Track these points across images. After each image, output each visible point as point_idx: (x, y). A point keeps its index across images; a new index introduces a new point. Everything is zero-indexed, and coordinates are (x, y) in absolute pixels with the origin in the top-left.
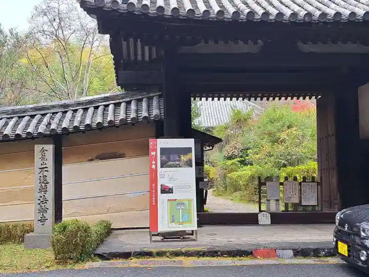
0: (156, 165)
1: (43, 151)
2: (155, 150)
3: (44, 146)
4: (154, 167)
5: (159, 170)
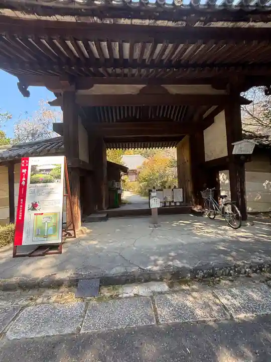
0: (26, 181)
2: (27, 168)
4: (23, 183)
5: (29, 186)
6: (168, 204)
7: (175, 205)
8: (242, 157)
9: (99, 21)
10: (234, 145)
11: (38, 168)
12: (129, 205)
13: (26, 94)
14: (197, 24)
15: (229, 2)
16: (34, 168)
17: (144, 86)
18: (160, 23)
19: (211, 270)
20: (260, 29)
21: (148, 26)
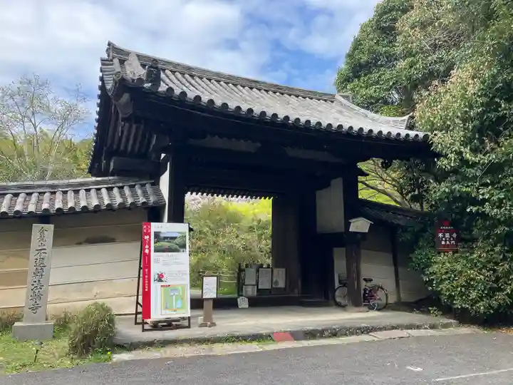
0: (149, 249)
1: (42, 231)
2: (149, 234)
3: (43, 225)
4: (147, 251)
5: (153, 254)
10: (350, 223)
11: (162, 236)
16: (157, 235)
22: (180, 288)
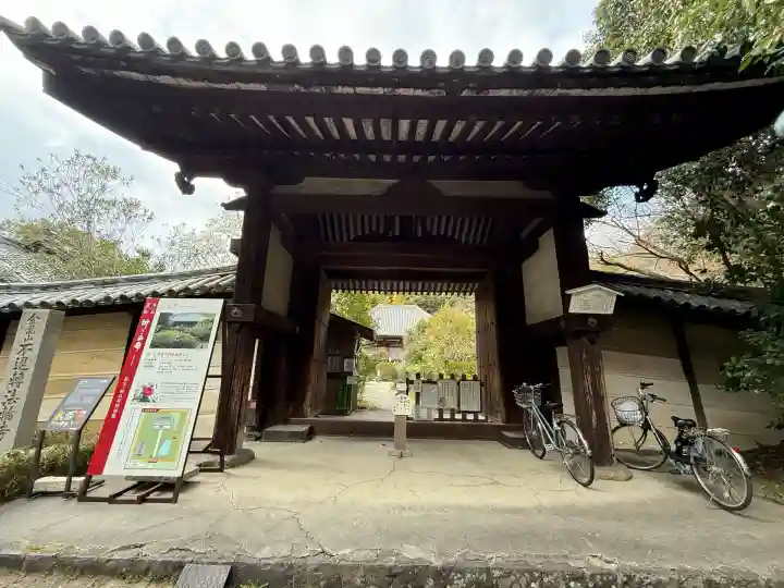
1: (33, 319)
2: (151, 317)
6: (447, 416)
7: (464, 419)
8: (591, 320)
9: (303, 90)
10: (570, 295)
11: (172, 320)
12: (370, 413)
13: (187, 188)
14: (465, 93)
15: (514, 63)
16: (164, 318)
17: (395, 181)
18: (401, 91)
19: (484, 576)
20: (581, 99)
21: (384, 95)
22: (177, 417)
